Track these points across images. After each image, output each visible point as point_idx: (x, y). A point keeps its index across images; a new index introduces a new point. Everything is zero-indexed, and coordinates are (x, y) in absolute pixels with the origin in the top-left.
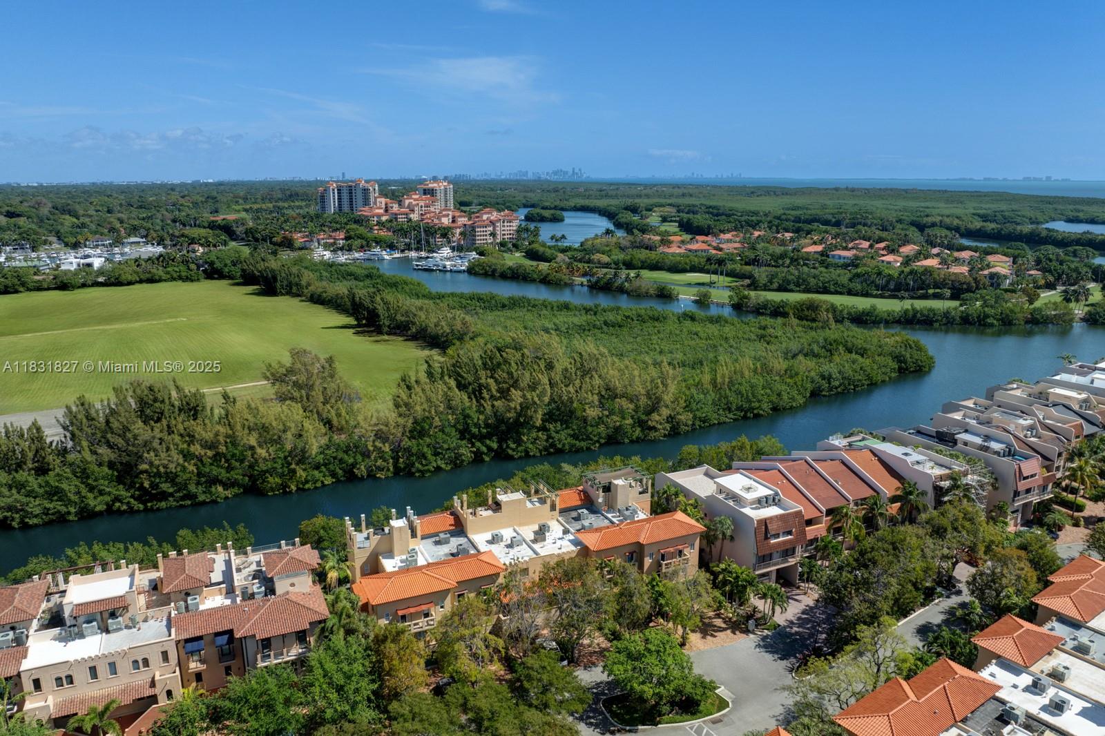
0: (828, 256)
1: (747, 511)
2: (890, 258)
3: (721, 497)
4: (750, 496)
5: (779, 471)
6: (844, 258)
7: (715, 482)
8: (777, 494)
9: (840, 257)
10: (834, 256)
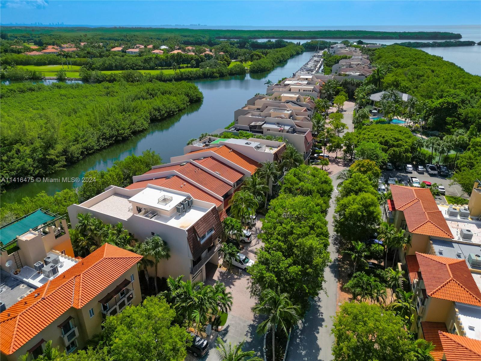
0: (125, 52)
1: (173, 223)
2: (156, 51)
3: (140, 216)
4: (169, 207)
5: (177, 176)
6: (134, 53)
7: (130, 202)
8: (189, 197)
9: (132, 52)
10: (129, 52)
